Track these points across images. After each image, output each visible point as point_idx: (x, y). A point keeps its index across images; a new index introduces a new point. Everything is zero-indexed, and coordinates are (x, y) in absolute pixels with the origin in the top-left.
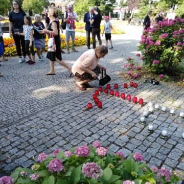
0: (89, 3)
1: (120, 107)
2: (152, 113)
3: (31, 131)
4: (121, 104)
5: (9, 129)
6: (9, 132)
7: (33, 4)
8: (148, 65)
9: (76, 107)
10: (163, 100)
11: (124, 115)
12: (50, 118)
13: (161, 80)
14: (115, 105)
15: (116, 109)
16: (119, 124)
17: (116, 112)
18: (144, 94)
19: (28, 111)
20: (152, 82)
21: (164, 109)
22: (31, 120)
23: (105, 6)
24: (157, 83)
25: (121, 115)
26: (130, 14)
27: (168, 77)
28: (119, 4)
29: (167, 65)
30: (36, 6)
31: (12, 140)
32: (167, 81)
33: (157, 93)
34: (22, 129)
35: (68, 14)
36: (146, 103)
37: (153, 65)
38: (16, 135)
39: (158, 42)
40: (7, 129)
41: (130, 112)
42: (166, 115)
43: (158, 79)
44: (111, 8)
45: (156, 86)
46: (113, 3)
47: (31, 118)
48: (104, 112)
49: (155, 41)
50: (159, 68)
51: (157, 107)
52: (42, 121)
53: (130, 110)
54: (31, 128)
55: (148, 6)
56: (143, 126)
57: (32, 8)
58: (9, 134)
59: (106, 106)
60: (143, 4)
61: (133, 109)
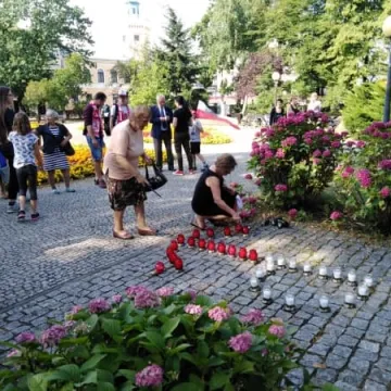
0: (159, 88)
1: (216, 267)
2: (273, 273)
3: (51, 315)
4: (218, 263)
5: (9, 315)
6: (9, 319)
7: (48, 92)
8: (269, 194)
9: (135, 272)
10: (293, 252)
11: (223, 280)
12: (86, 292)
13: (294, 220)
14: (207, 264)
15: (210, 271)
16: (213, 294)
17: (208, 276)
18: (260, 245)
19: (45, 283)
20: (276, 225)
21: (292, 264)
22: (49, 298)
23: (190, 93)
24: (286, 225)
25: (217, 279)
26: (242, 107)
27: (304, 214)
28: (219, 87)
29: (301, 193)
30: (54, 96)
31: (16, 331)
32: (303, 220)
33: (285, 241)
34: (34, 314)
35: (120, 109)
36: (263, 259)
37: (277, 193)
38: (24, 324)
39: (281, 152)
40: (4, 315)
41: (234, 274)
42: (297, 275)
43: (287, 218)
44: (204, 95)
45: (284, 230)
46: (206, 87)
47: (49, 295)
48: (188, 276)
49: (275, 151)
50: (288, 199)
51: (280, 262)
52: (72, 299)
53: (234, 270)
54: (51, 310)
55: (273, 90)
56: (256, 295)
57: (44, 100)
58: (9, 322)
59: (191, 266)
60: (262, 87)
61: (240, 269)
